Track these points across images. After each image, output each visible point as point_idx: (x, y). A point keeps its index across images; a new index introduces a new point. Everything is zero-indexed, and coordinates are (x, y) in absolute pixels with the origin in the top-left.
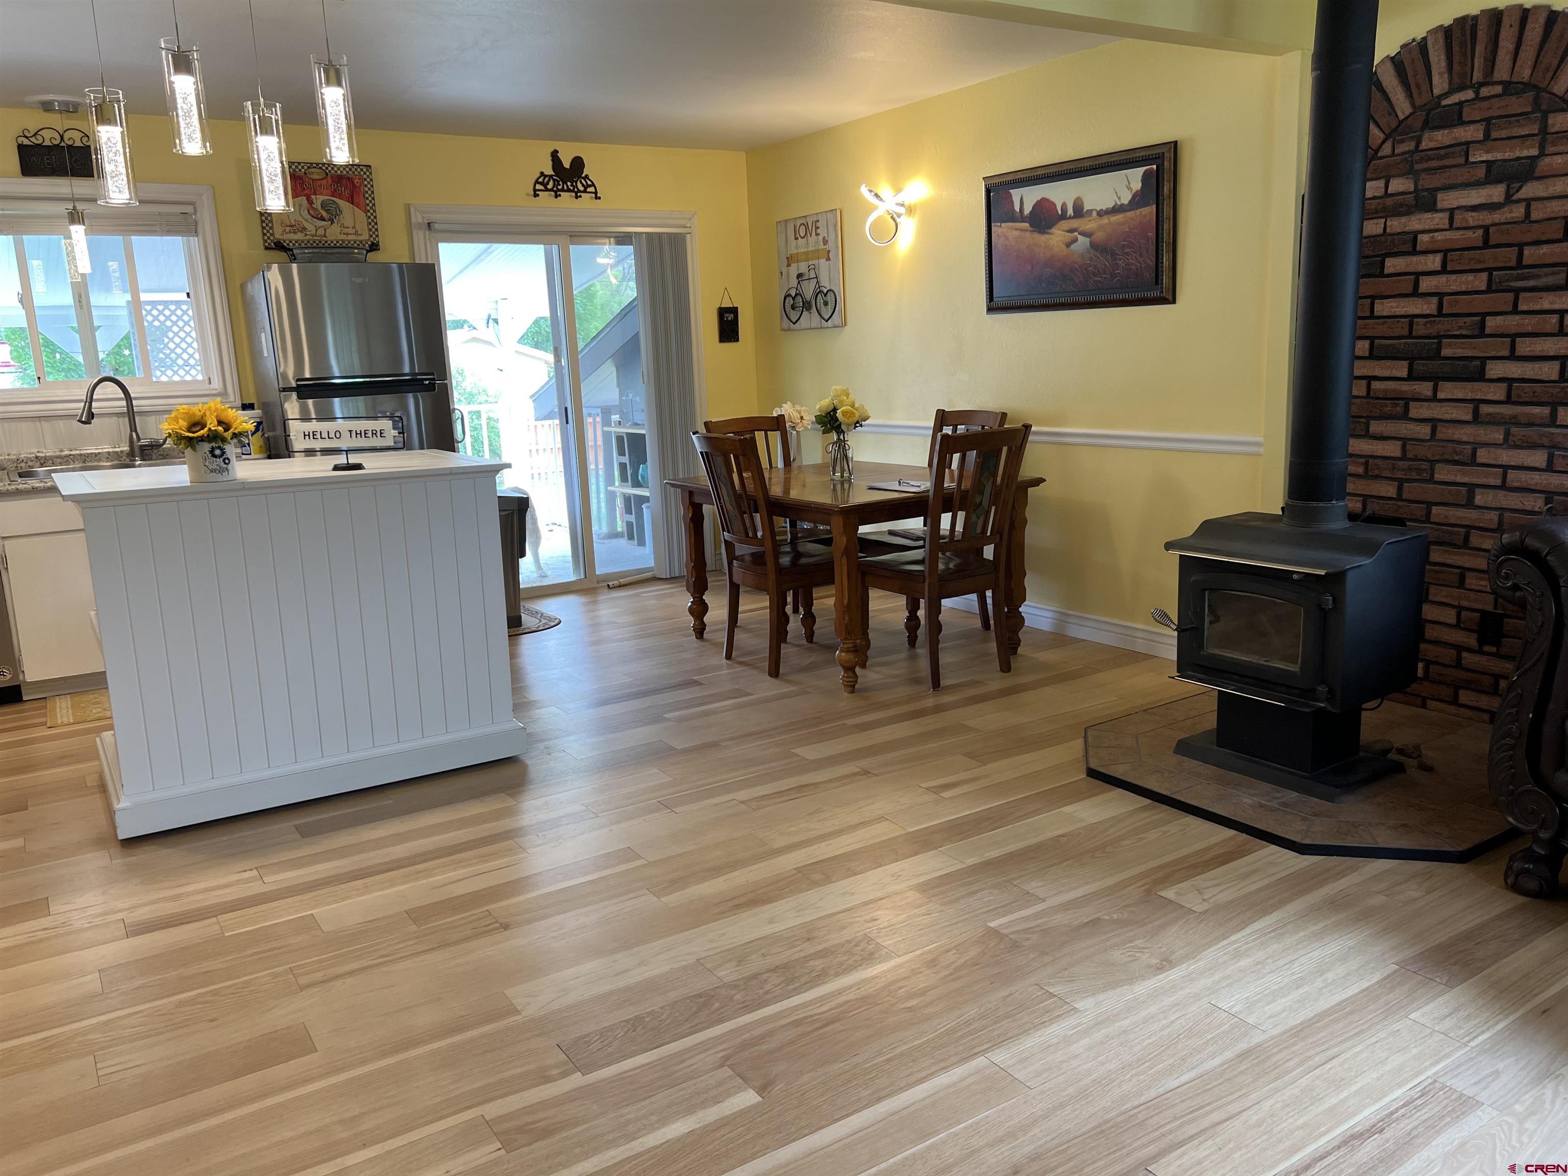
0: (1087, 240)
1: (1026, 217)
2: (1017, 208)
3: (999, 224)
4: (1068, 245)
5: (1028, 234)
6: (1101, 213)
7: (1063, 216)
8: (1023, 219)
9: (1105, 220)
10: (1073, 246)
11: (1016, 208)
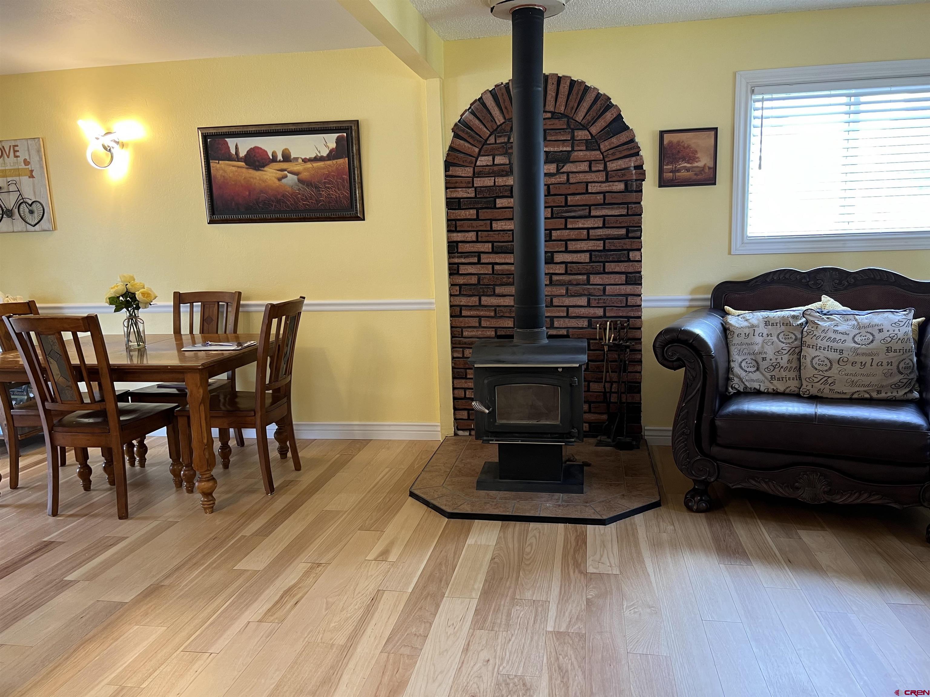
0: (295, 177)
1: (241, 158)
2: (233, 151)
3: (217, 162)
4: (280, 179)
5: (244, 170)
6: (305, 161)
7: (274, 160)
8: (238, 159)
9: (309, 165)
10: (284, 181)
11: (231, 151)
